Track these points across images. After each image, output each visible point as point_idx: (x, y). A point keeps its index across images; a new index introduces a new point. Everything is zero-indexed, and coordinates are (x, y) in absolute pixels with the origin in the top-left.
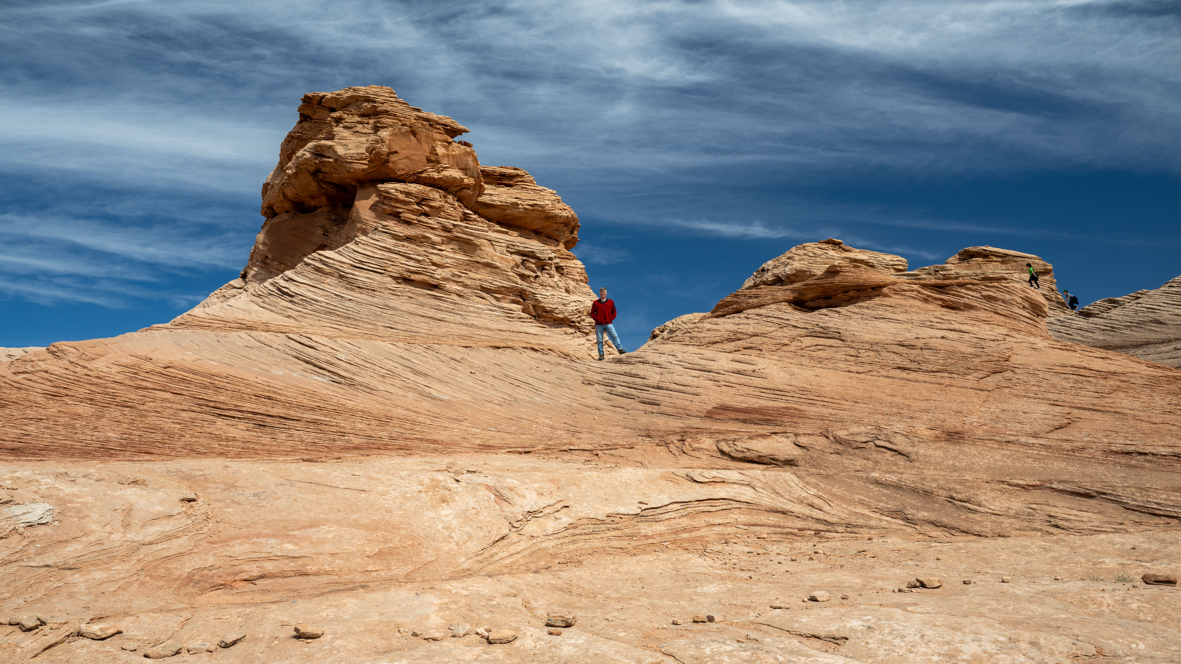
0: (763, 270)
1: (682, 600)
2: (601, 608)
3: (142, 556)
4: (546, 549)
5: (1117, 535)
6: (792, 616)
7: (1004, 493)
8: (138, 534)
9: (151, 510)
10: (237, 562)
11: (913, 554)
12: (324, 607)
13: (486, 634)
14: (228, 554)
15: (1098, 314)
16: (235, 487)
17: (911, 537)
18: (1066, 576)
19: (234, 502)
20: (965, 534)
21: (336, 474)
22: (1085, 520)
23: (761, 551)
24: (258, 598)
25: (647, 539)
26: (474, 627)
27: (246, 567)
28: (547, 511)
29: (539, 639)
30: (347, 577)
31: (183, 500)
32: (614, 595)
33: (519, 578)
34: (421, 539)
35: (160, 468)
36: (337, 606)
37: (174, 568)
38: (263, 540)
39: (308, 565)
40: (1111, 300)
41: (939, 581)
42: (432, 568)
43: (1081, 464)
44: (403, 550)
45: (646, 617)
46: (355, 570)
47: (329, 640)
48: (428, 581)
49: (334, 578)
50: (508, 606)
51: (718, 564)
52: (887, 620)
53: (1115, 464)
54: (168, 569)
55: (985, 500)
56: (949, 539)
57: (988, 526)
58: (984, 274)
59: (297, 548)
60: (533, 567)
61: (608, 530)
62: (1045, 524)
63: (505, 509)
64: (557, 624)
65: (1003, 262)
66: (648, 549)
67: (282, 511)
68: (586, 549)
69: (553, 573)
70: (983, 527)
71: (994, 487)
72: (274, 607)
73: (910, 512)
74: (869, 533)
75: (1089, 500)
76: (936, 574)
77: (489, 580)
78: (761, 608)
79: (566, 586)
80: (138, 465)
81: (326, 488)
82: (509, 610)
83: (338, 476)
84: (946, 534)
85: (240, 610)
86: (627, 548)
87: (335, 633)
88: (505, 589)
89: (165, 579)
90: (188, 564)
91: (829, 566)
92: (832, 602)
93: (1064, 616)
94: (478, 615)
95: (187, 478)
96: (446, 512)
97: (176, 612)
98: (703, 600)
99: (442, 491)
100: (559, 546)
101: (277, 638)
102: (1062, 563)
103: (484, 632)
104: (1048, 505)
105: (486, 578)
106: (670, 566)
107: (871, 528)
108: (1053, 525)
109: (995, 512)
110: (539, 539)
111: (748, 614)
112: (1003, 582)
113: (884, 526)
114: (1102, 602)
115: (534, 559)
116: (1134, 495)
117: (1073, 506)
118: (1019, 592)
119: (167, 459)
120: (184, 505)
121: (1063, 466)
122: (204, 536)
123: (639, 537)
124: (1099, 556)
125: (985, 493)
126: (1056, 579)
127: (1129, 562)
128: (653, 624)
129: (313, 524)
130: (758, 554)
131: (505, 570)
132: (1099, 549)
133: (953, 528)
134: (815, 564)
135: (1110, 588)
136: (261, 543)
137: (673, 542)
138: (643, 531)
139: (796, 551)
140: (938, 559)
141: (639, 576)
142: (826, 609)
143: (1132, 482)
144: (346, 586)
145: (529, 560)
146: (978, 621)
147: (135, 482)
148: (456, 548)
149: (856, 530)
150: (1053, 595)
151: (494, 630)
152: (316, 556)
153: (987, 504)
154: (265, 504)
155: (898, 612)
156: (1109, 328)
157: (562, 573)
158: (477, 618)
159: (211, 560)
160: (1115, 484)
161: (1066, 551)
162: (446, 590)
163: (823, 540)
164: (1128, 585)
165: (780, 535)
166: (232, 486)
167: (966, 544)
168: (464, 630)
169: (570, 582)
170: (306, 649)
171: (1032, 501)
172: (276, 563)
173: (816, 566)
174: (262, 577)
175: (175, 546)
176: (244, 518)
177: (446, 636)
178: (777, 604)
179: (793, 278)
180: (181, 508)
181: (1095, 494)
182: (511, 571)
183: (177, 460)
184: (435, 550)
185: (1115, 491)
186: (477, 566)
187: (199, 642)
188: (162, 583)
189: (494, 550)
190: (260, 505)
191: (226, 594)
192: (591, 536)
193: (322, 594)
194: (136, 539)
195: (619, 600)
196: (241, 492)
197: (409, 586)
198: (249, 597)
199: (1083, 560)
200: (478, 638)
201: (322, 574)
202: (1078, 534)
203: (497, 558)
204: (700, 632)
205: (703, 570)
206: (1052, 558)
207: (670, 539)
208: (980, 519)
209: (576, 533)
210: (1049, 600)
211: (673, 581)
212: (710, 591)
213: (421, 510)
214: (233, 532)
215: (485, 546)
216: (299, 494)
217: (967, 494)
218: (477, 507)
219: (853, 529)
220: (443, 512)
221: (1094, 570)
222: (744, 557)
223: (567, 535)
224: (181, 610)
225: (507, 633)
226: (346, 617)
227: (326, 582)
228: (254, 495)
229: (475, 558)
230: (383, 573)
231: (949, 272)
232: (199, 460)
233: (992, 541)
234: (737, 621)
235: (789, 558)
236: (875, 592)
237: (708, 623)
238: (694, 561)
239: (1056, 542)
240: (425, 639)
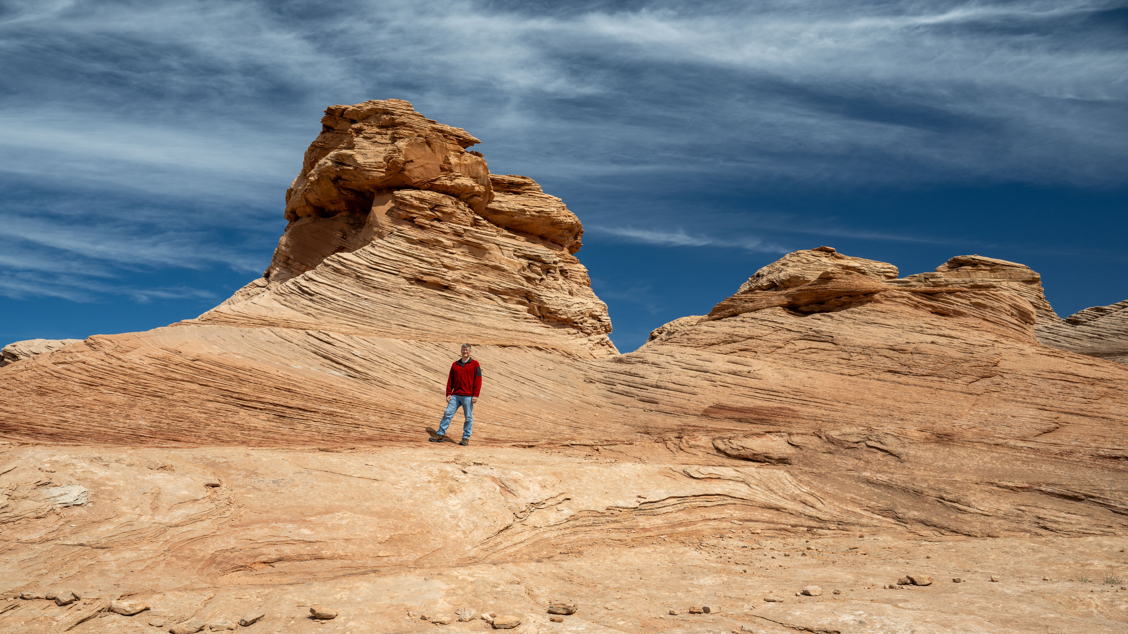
0: (758, 276)
1: (679, 591)
2: (601, 597)
3: (168, 538)
4: (548, 539)
5: (1106, 538)
6: (785, 609)
7: (993, 495)
8: (166, 516)
9: (178, 494)
10: (257, 545)
11: (903, 552)
12: (338, 590)
13: (491, 619)
14: (249, 537)
15: (1086, 322)
16: (256, 474)
17: (901, 536)
18: (1055, 576)
19: (254, 488)
20: (954, 534)
21: (351, 463)
22: (1073, 522)
23: (755, 546)
24: (276, 579)
25: (645, 532)
26: (479, 612)
27: (265, 550)
28: (549, 503)
29: (542, 625)
30: (360, 562)
31: (207, 485)
32: (613, 585)
33: (523, 567)
34: (430, 527)
35: (187, 454)
36: (350, 589)
37: (199, 549)
38: (281, 525)
39: (323, 550)
40: (1098, 308)
41: (929, 579)
42: (440, 555)
43: (1069, 467)
44: (412, 538)
45: (644, 607)
46: (367, 555)
47: (343, 621)
48: (436, 567)
49: (347, 562)
50: (512, 593)
51: (713, 557)
52: (879, 615)
53: (1102, 468)
54: (192, 550)
55: (974, 501)
56: (939, 538)
57: (977, 526)
58: (973, 282)
59: (313, 533)
60: (536, 556)
61: (608, 522)
62: (1033, 525)
63: (510, 500)
64: (559, 612)
65: (991, 271)
66: (646, 541)
67: (299, 497)
68: (586, 540)
69: (555, 563)
70: (973, 527)
71: (983, 488)
72: (291, 588)
73: (901, 511)
74: (860, 531)
75: (1077, 503)
76: (926, 571)
77: (494, 567)
78: (756, 601)
79: (567, 575)
80: (166, 451)
81: (341, 477)
82: (513, 597)
83: (352, 466)
84: (936, 533)
85: (259, 591)
86: (625, 540)
87: (348, 615)
88: (509, 576)
89: (189, 559)
90: (211, 546)
91: (821, 562)
92: (825, 596)
93: (1053, 616)
94: (483, 601)
95: (211, 464)
96: (454, 502)
97: (200, 591)
98: (699, 592)
99: (450, 482)
100: (561, 537)
101: (293, 618)
102: (1050, 564)
103: (489, 617)
104: (1037, 507)
105: (491, 565)
106: (667, 558)
107: (862, 526)
108: (1042, 527)
109: (984, 513)
110: (541, 529)
111: (743, 606)
112: (993, 581)
113: (875, 524)
114: (1090, 603)
115: (536, 548)
116: (1122, 499)
117: (1061, 508)
118: (1008, 592)
119: (193, 446)
120: (209, 490)
121: (1051, 469)
122: (226, 519)
123: (637, 530)
124: (1088, 557)
125: (975, 494)
126: (1044, 580)
127: (1117, 565)
128: (651, 614)
129: (328, 511)
130: (752, 549)
131: (509, 559)
132: (1088, 551)
133: (943, 528)
134: (808, 560)
135: (1098, 589)
136: (279, 527)
137: (670, 535)
138: (641, 524)
139: (790, 547)
140: (928, 558)
141: (637, 567)
142: (819, 603)
143: (1120, 486)
144: (359, 571)
145: (531, 549)
146: (968, 618)
147: (163, 468)
148: (463, 537)
149: (848, 527)
150: (1042, 594)
151: (498, 615)
152: (330, 541)
153: (976, 505)
154: (283, 491)
155: (889, 607)
156: (1096, 336)
157: (563, 563)
158: (482, 604)
159: (232, 543)
160: (1103, 488)
161: (1054, 552)
162: (453, 576)
163: (816, 537)
164: (1117, 587)
165: (774, 531)
166: (253, 473)
167: (956, 543)
168: (470, 614)
169: (570, 572)
170: (321, 629)
171: (1020, 502)
172: (293, 547)
173: (808, 562)
174: (280, 560)
175: (199, 529)
176: (264, 504)
177: (453, 620)
178: (771, 597)
179: (787, 283)
180: (205, 493)
181: (1083, 497)
182: (515, 559)
183: (202, 448)
184: (443, 538)
185: (1103, 494)
186: (482, 554)
187: (221, 620)
188: (187, 563)
189: (499, 539)
190: (279, 491)
191: (246, 575)
192: (591, 528)
193: (336, 577)
194: (163, 521)
195: (618, 590)
196: (261, 479)
197: (418, 571)
198: (267, 578)
199: (1071, 562)
200: (484, 622)
201: (336, 558)
202: (1067, 536)
203: (501, 547)
204: (696, 622)
205: (699, 563)
206: (1041, 558)
207: (667, 533)
208: (969, 519)
209: (577, 524)
210: (1037, 600)
211: (670, 573)
212: (706, 583)
213: (430, 500)
214: (254, 516)
215: (490, 535)
216: (315, 482)
217: (957, 495)
218: (483, 498)
219: (844, 526)
220: (451, 502)
221: (1083, 572)
222: (739, 552)
223: (568, 526)
224: (205, 589)
225: (511, 619)
226: (359, 600)
227: (340, 566)
228: (274, 482)
229: (481, 547)
230: (393, 559)
231: (939, 280)
232: (223, 448)
233: (981, 541)
234: (732, 613)
235: (782, 553)
236: (866, 588)
237: (704, 614)
238: (690, 554)
239: (1045, 543)
240: (433, 623)
